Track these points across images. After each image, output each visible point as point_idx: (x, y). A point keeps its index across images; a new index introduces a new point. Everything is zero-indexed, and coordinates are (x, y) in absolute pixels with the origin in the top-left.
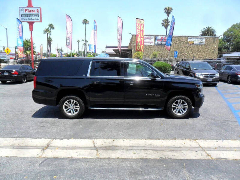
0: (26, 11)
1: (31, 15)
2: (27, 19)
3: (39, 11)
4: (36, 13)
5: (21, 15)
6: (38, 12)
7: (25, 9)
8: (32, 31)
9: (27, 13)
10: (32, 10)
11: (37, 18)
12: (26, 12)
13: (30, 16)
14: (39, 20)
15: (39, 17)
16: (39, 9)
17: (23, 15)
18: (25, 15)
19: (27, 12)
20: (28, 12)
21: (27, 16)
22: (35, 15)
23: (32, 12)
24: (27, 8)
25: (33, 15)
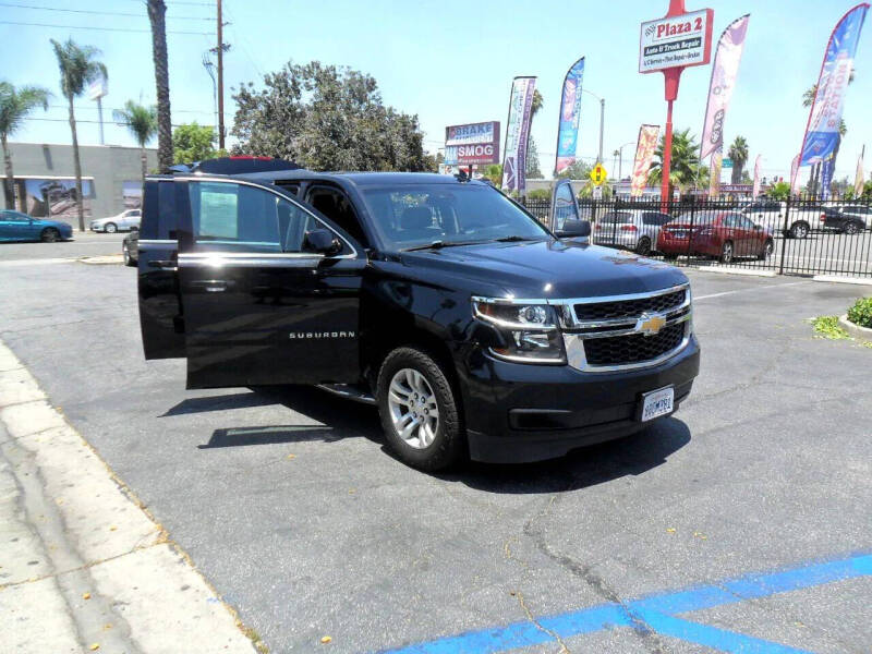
0: (660, 32)
1: (674, 44)
2: (659, 61)
3: (703, 24)
4: (693, 34)
5: (646, 49)
6: (698, 28)
7: (659, 27)
8: (674, 102)
9: (665, 39)
10: (681, 26)
11: (692, 51)
12: (659, 36)
13: (674, 47)
14: (701, 58)
15: (699, 45)
16: (704, 16)
17: (651, 48)
18: (657, 47)
19: (663, 34)
20: (667, 34)
21: (661, 49)
22: (687, 41)
23: (680, 31)
24: (665, 23)
25: (680, 42)
